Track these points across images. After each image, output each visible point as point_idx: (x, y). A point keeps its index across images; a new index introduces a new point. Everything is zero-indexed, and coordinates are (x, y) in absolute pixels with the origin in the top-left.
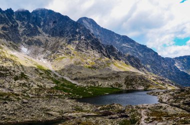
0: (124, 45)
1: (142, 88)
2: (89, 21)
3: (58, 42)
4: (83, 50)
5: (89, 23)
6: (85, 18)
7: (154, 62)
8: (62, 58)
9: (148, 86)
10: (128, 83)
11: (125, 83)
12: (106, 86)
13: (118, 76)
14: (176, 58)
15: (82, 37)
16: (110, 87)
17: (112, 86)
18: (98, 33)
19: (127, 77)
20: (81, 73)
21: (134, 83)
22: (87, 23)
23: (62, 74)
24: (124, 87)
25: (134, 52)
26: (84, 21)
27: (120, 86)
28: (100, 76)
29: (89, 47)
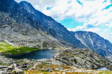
0: (49, 22)
1: (51, 48)
2: (28, 4)
3: (3, 16)
4: (21, 23)
5: (28, 5)
6: (25, 2)
7: (64, 33)
8: (5, 27)
9: (54, 48)
10: (44, 45)
11: (43, 45)
12: (31, 47)
13: (40, 41)
14: (76, 32)
15: (21, 14)
16: (34, 47)
17: (35, 47)
18: (33, 13)
19: (45, 42)
20: (17, 38)
21: (47, 45)
22: (26, 6)
23: (4, 38)
24: (42, 48)
25: (54, 27)
26: (24, 4)
27: (40, 47)
28: (28, 41)
29: (25, 22)
